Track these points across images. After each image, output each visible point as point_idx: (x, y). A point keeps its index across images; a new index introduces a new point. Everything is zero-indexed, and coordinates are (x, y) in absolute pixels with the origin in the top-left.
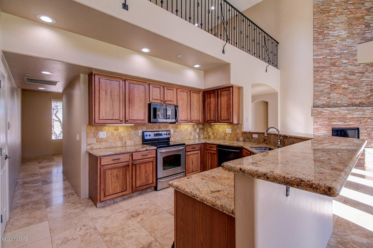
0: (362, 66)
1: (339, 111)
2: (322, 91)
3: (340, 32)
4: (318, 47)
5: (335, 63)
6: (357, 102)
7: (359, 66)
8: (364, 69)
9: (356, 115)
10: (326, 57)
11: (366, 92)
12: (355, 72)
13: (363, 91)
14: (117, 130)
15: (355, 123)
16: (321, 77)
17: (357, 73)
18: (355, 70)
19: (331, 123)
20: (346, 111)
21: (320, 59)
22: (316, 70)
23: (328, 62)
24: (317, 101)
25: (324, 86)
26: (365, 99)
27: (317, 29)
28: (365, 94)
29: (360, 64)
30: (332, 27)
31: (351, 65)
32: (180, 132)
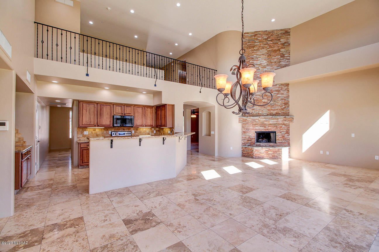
0: (278, 86)
1: (258, 119)
3: (262, 62)
6: (274, 112)
8: (279, 88)
9: (272, 122)
11: (281, 105)
12: (273, 90)
13: (279, 104)
14: (95, 130)
15: (273, 128)
17: (274, 91)
18: (272, 89)
19: (255, 128)
20: (264, 119)
26: (280, 110)
28: (281, 107)
30: (256, 58)
32: (140, 133)
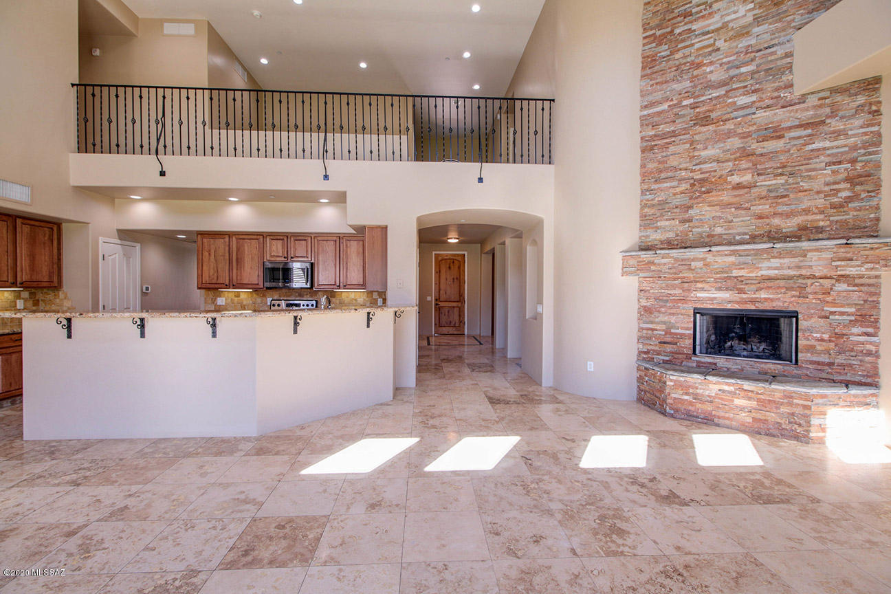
0: (813, 100)
1: (703, 259)
2: (665, 202)
3: (726, 15)
4: (651, 83)
5: (708, 114)
6: (790, 225)
7: (799, 103)
8: (821, 111)
9: (769, 268)
10: (679, 104)
11: (827, 188)
12: (783, 125)
13: (817, 185)
15: (780, 296)
16: (660, 163)
17: (790, 128)
18: (781, 121)
19: (692, 295)
20: (732, 259)
21: (660, 113)
22: (646, 146)
23: (684, 116)
24: (649, 232)
25: (671, 187)
26: (822, 212)
27: (653, 32)
28: (826, 196)
29: (804, 95)
30: (703, 7)
31: (768, 107)
